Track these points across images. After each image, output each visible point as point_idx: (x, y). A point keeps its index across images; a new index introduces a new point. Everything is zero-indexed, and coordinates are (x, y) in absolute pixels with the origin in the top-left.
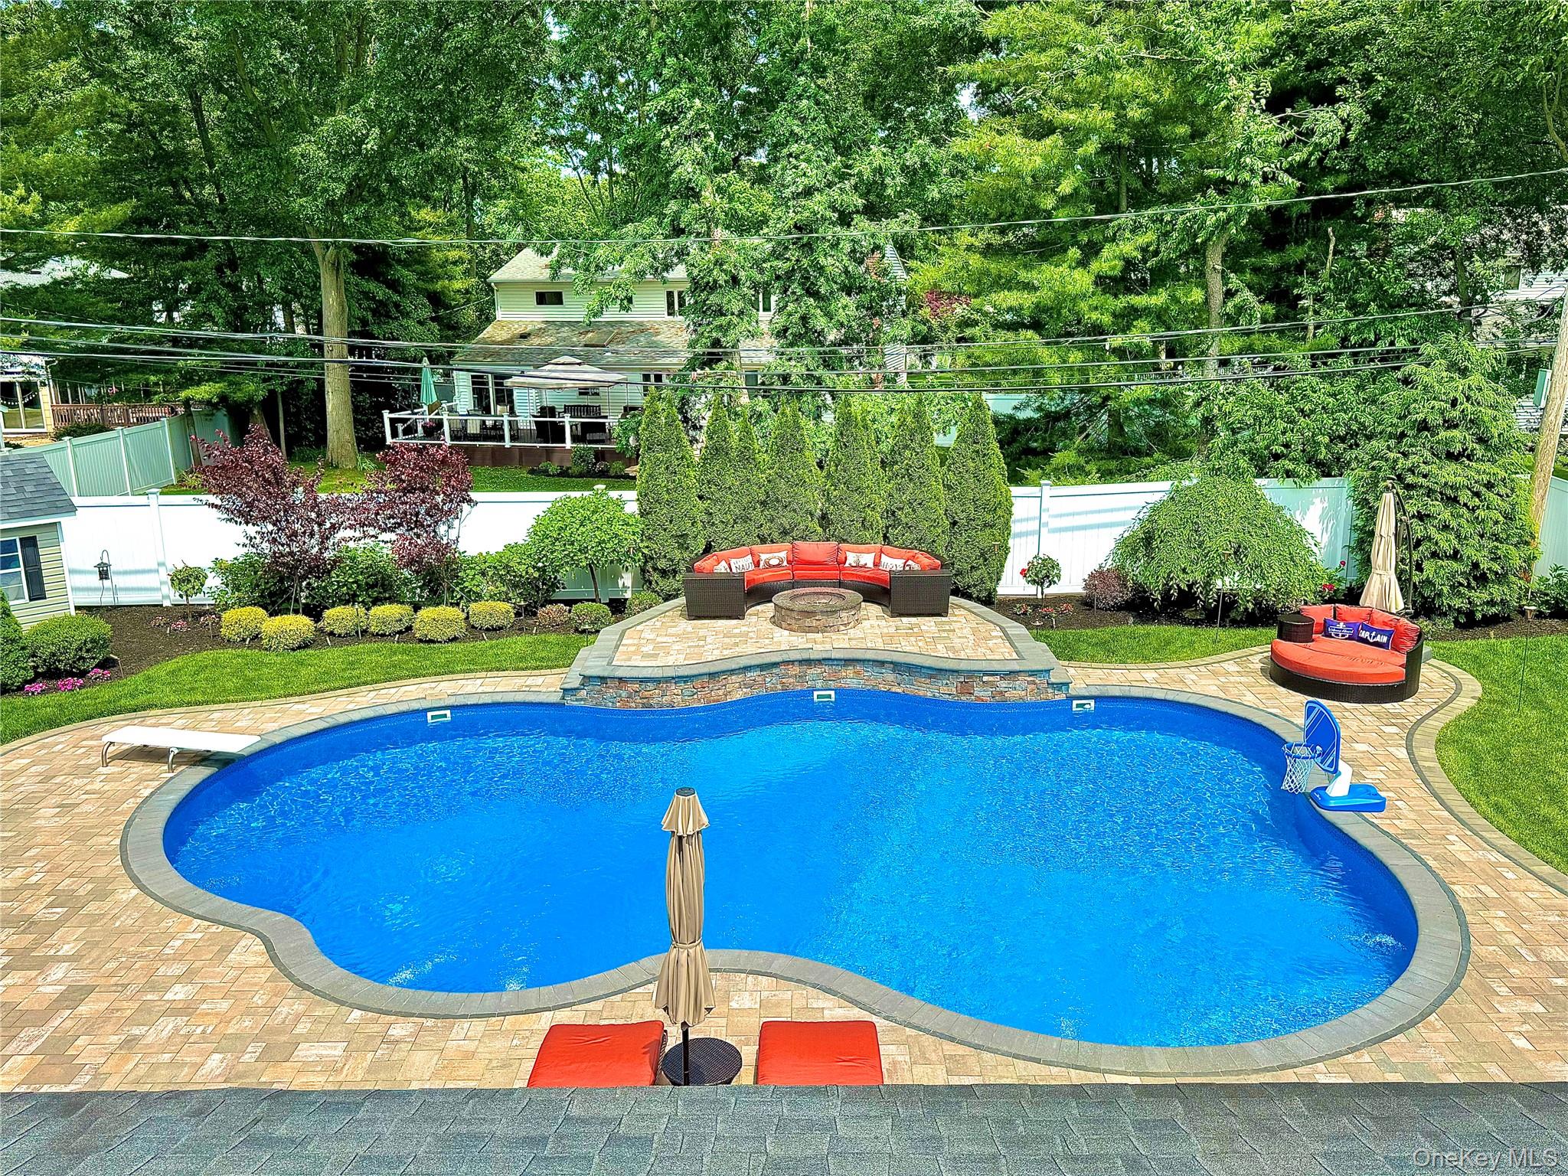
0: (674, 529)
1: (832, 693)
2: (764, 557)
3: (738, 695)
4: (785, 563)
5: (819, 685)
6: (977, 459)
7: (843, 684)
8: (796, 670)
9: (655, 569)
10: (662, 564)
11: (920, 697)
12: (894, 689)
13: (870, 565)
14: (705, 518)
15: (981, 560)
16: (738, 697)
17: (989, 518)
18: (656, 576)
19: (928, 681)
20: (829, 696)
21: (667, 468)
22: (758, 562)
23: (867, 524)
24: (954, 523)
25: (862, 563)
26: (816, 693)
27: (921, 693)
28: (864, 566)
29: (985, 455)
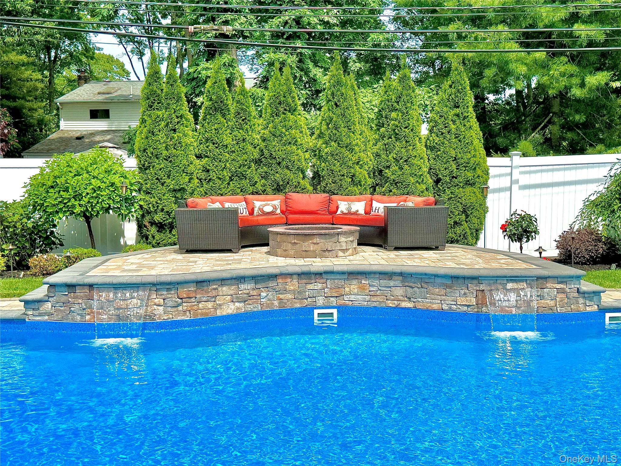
0: (171, 184)
1: (335, 311)
2: (257, 204)
3: (230, 309)
4: (278, 211)
5: (321, 301)
6: (458, 122)
7: (346, 301)
8: (293, 285)
9: (152, 223)
10: (158, 218)
11: (434, 311)
12: (405, 304)
13: (362, 211)
14: (203, 175)
15: (463, 217)
16: (230, 311)
17: (470, 174)
18: (153, 230)
19: (443, 292)
20: (332, 314)
21: (167, 125)
22: (253, 210)
23: (356, 180)
24: (438, 181)
25: (353, 210)
26: (316, 312)
27: (435, 307)
28: (356, 213)
29: (465, 118)
